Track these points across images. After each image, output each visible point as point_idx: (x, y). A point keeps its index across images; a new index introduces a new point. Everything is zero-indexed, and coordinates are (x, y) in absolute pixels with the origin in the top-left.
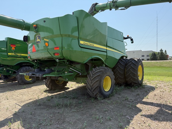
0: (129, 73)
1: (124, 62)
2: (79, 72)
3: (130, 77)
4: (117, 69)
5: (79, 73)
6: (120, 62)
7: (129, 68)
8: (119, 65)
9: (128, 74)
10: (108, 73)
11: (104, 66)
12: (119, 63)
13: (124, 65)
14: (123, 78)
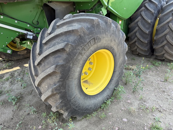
0: (165, 32)
1: (156, 6)
2: (26, 30)
3: (165, 42)
4: (138, 22)
5: (25, 32)
6: (147, 5)
7: (168, 20)
8: (143, 14)
9: (160, 36)
10: (105, 40)
11: (105, 12)
12: (143, 8)
13: (156, 12)
14: (146, 42)
